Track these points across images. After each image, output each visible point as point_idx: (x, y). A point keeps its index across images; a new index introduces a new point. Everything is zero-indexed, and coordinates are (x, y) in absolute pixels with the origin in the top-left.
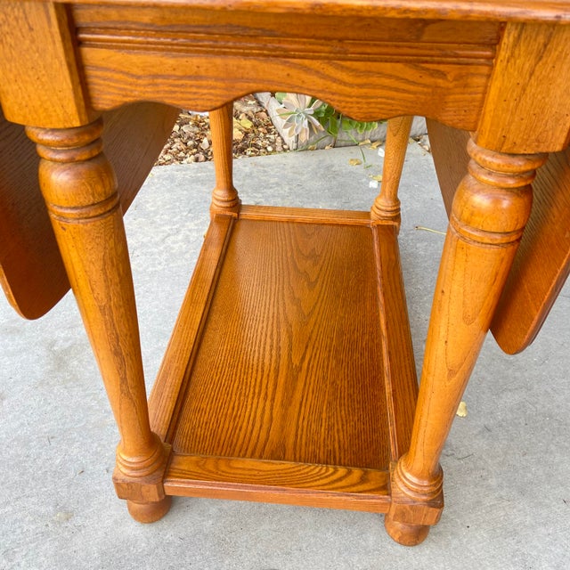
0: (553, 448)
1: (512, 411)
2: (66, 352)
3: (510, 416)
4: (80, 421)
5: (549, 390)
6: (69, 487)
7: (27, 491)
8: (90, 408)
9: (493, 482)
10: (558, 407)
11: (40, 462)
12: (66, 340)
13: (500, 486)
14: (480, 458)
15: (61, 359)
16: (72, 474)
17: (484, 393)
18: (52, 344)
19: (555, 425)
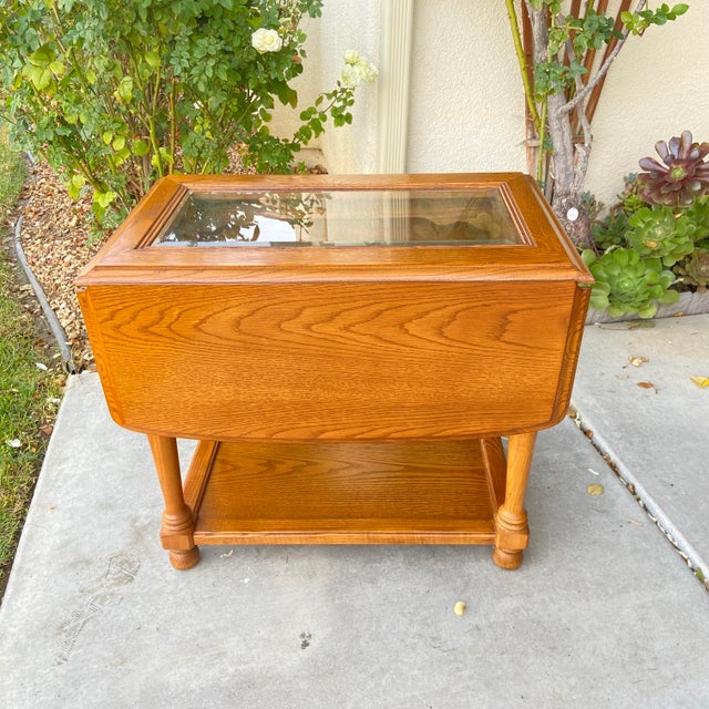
0: (530, 650)
1: (505, 614)
2: (145, 528)
3: (502, 618)
4: (145, 587)
5: (547, 599)
6: (127, 639)
7: (97, 639)
8: (154, 577)
9: (465, 674)
10: (549, 615)
11: (109, 617)
12: (147, 517)
13: (471, 678)
14: (463, 652)
15: (139, 534)
16: (131, 629)
17: (486, 596)
18: (135, 521)
19: (540, 631)
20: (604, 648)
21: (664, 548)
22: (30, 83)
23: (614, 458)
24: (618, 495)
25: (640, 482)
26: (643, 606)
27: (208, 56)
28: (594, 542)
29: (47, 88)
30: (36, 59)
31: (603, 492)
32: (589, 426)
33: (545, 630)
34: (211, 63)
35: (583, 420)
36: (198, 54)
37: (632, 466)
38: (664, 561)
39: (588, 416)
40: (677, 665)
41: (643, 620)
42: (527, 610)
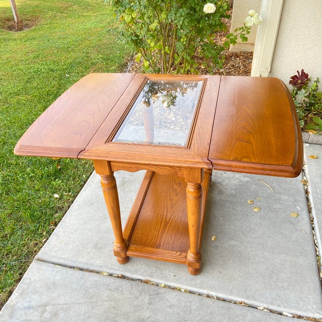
20: (260, 268)
21: (309, 244)
22: (125, 20)
23: (312, 205)
24: (303, 219)
25: (317, 218)
26: (285, 261)
27: (181, 16)
28: (281, 233)
29: (130, 22)
30: (128, 11)
31: (297, 217)
32: (310, 190)
33: (241, 255)
34: (182, 18)
35: (309, 187)
36: (178, 15)
37: (317, 210)
38: (306, 248)
39: (311, 186)
40: (286, 284)
41: (282, 265)
42: (238, 247)
